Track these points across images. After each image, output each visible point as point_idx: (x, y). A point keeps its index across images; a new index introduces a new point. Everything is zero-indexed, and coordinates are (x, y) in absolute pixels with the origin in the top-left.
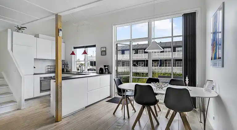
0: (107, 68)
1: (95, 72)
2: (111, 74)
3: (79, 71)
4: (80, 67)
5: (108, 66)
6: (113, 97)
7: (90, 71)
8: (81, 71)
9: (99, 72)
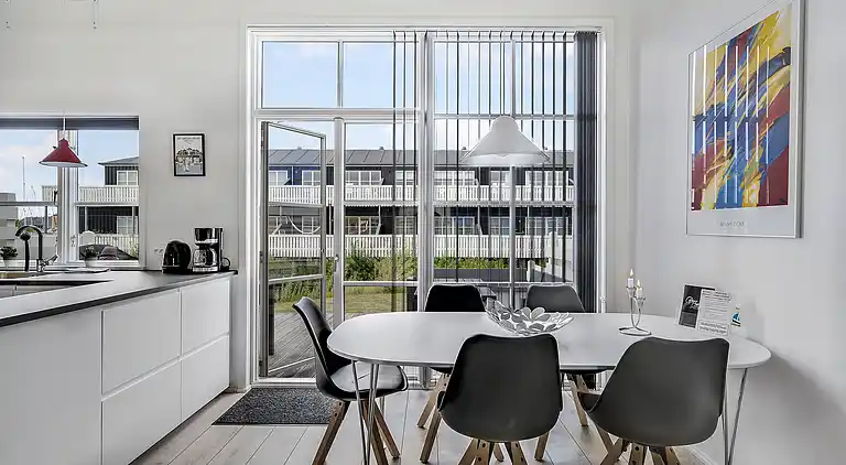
0: (214, 241)
1: (135, 263)
2: (236, 273)
3: (18, 263)
4: (26, 238)
5: (219, 232)
6: (248, 388)
7: (96, 263)
8: (33, 263)
9: (160, 265)
